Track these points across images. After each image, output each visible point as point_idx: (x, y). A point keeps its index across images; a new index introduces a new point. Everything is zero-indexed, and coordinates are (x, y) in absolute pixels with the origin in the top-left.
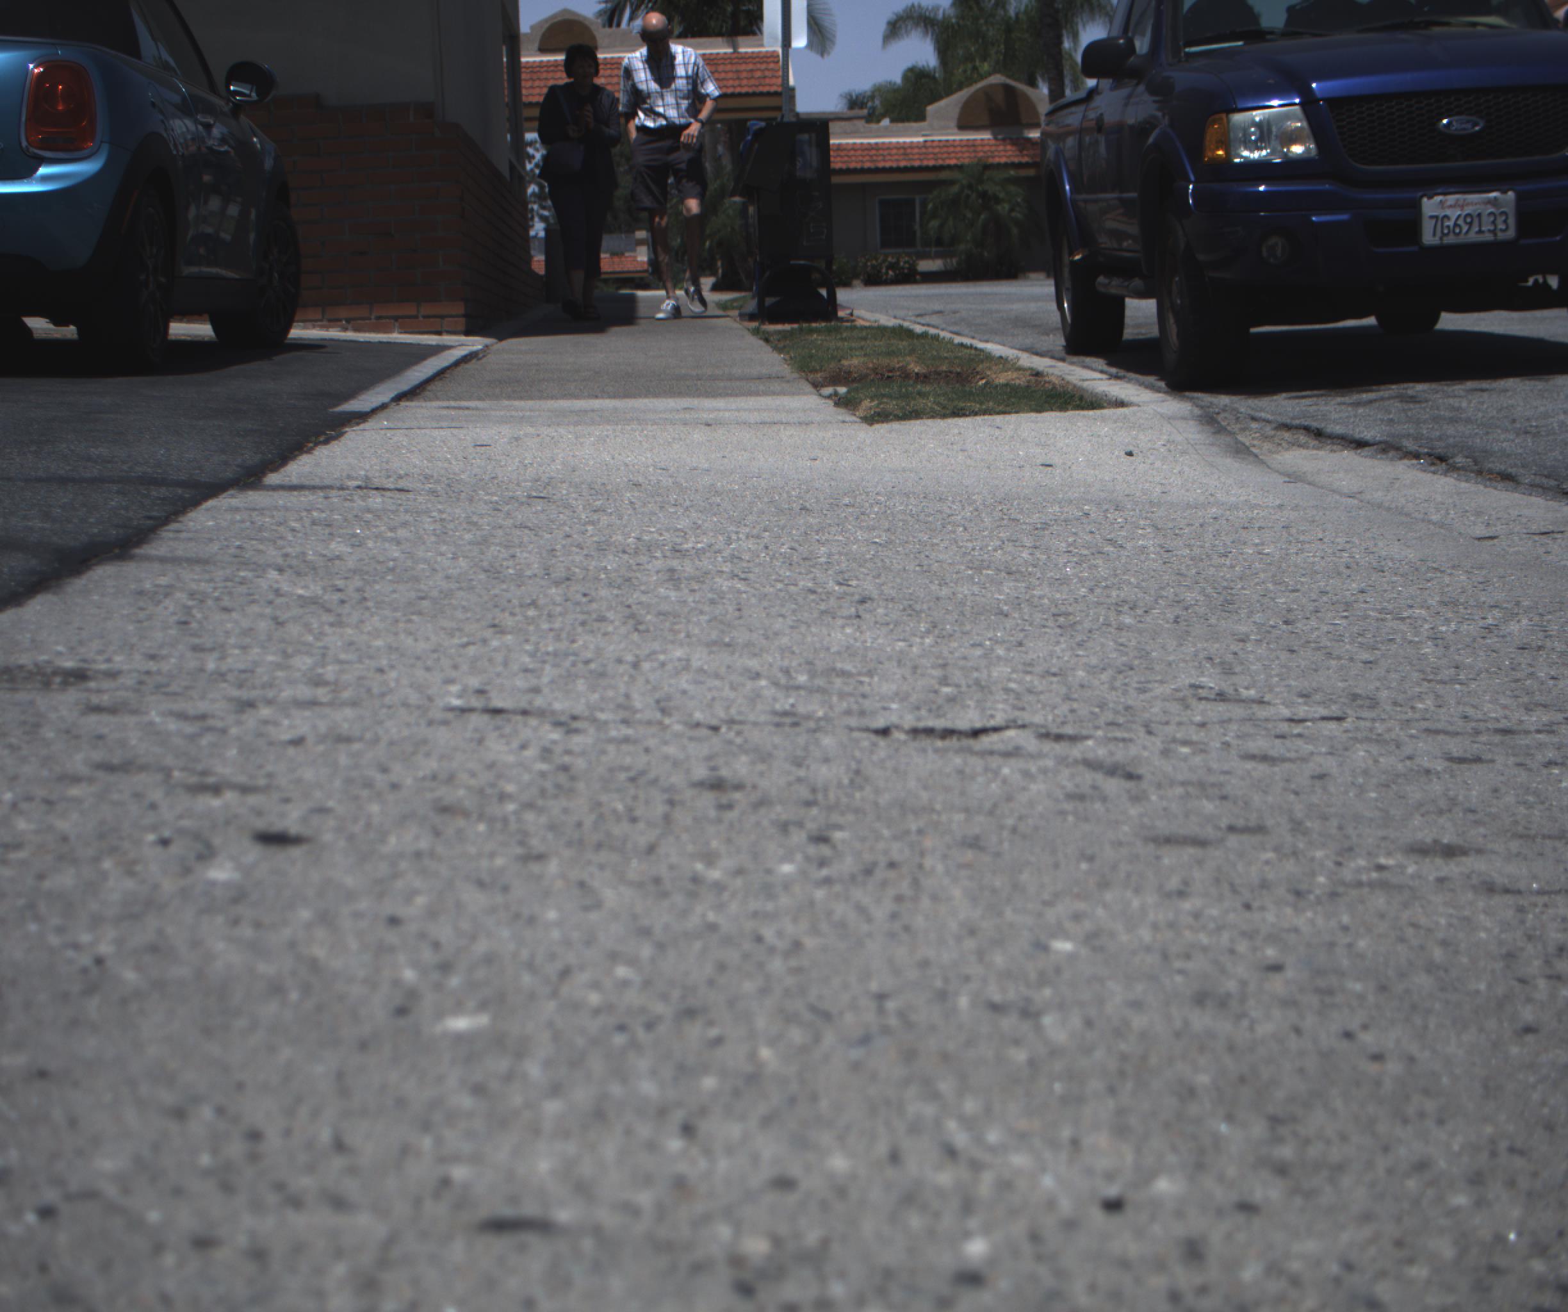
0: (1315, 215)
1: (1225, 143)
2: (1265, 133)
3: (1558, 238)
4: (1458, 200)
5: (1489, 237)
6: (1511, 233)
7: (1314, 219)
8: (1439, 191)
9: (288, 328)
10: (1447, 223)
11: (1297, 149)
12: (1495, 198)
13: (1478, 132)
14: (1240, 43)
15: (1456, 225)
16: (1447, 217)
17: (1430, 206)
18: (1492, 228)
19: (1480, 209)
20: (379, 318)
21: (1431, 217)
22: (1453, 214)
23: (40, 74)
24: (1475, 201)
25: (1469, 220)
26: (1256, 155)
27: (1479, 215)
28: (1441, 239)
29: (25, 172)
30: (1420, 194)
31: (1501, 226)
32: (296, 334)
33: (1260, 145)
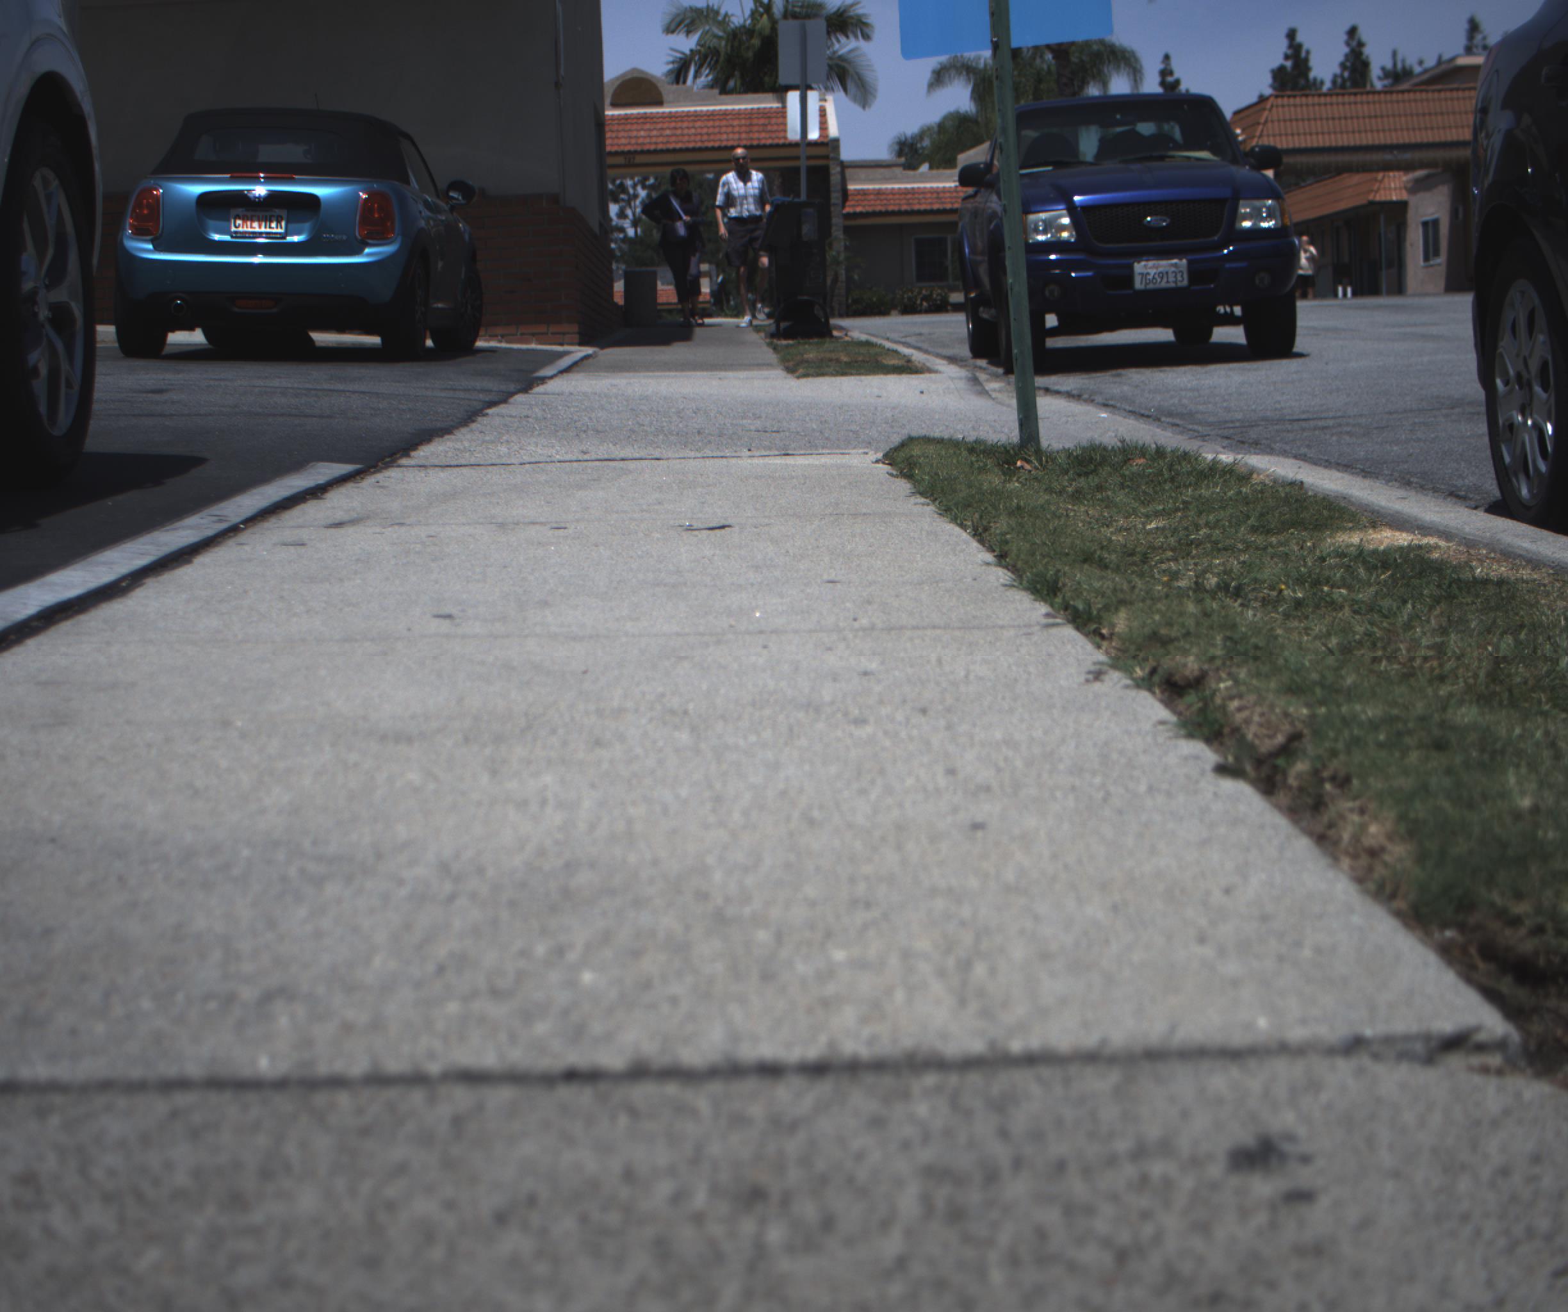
0: (1074, 272)
1: (1024, 231)
2: (1048, 226)
3: (1212, 286)
4: (1154, 265)
5: (1173, 285)
6: (1185, 283)
7: (1073, 275)
8: (1144, 258)
9: (474, 341)
10: (1148, 277)
11: (1065, 235)
12: (1176, 264)
13: (1164, 227)
14: (1050, 168)
15: (1154, 278)
16: (1148, 274)
17: (1139, 267)
18: (1174, 279)
19: (1167, 269)
20: (522, 334)
21: (1140, 274)
22: (1152, 272)
23: (365, 199)
24: (1164, 264)
25: (1161, 275)
26: (1041, 238)
27: (1167, 273)
28: (1146, 286)
29: (358, 252)
30: (1131, 261)
31: (1179, 278)
32: (480, 344)
33: (1045, 232)
